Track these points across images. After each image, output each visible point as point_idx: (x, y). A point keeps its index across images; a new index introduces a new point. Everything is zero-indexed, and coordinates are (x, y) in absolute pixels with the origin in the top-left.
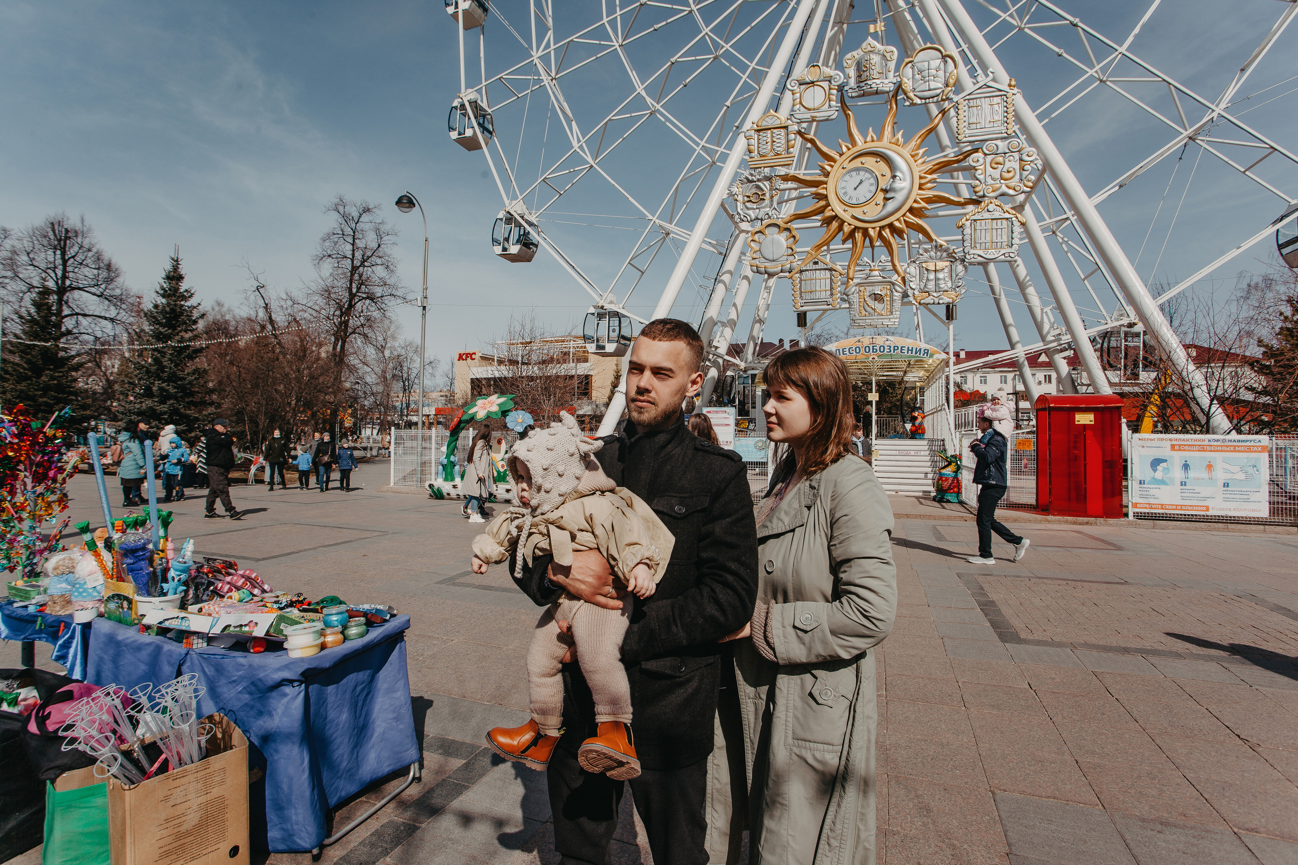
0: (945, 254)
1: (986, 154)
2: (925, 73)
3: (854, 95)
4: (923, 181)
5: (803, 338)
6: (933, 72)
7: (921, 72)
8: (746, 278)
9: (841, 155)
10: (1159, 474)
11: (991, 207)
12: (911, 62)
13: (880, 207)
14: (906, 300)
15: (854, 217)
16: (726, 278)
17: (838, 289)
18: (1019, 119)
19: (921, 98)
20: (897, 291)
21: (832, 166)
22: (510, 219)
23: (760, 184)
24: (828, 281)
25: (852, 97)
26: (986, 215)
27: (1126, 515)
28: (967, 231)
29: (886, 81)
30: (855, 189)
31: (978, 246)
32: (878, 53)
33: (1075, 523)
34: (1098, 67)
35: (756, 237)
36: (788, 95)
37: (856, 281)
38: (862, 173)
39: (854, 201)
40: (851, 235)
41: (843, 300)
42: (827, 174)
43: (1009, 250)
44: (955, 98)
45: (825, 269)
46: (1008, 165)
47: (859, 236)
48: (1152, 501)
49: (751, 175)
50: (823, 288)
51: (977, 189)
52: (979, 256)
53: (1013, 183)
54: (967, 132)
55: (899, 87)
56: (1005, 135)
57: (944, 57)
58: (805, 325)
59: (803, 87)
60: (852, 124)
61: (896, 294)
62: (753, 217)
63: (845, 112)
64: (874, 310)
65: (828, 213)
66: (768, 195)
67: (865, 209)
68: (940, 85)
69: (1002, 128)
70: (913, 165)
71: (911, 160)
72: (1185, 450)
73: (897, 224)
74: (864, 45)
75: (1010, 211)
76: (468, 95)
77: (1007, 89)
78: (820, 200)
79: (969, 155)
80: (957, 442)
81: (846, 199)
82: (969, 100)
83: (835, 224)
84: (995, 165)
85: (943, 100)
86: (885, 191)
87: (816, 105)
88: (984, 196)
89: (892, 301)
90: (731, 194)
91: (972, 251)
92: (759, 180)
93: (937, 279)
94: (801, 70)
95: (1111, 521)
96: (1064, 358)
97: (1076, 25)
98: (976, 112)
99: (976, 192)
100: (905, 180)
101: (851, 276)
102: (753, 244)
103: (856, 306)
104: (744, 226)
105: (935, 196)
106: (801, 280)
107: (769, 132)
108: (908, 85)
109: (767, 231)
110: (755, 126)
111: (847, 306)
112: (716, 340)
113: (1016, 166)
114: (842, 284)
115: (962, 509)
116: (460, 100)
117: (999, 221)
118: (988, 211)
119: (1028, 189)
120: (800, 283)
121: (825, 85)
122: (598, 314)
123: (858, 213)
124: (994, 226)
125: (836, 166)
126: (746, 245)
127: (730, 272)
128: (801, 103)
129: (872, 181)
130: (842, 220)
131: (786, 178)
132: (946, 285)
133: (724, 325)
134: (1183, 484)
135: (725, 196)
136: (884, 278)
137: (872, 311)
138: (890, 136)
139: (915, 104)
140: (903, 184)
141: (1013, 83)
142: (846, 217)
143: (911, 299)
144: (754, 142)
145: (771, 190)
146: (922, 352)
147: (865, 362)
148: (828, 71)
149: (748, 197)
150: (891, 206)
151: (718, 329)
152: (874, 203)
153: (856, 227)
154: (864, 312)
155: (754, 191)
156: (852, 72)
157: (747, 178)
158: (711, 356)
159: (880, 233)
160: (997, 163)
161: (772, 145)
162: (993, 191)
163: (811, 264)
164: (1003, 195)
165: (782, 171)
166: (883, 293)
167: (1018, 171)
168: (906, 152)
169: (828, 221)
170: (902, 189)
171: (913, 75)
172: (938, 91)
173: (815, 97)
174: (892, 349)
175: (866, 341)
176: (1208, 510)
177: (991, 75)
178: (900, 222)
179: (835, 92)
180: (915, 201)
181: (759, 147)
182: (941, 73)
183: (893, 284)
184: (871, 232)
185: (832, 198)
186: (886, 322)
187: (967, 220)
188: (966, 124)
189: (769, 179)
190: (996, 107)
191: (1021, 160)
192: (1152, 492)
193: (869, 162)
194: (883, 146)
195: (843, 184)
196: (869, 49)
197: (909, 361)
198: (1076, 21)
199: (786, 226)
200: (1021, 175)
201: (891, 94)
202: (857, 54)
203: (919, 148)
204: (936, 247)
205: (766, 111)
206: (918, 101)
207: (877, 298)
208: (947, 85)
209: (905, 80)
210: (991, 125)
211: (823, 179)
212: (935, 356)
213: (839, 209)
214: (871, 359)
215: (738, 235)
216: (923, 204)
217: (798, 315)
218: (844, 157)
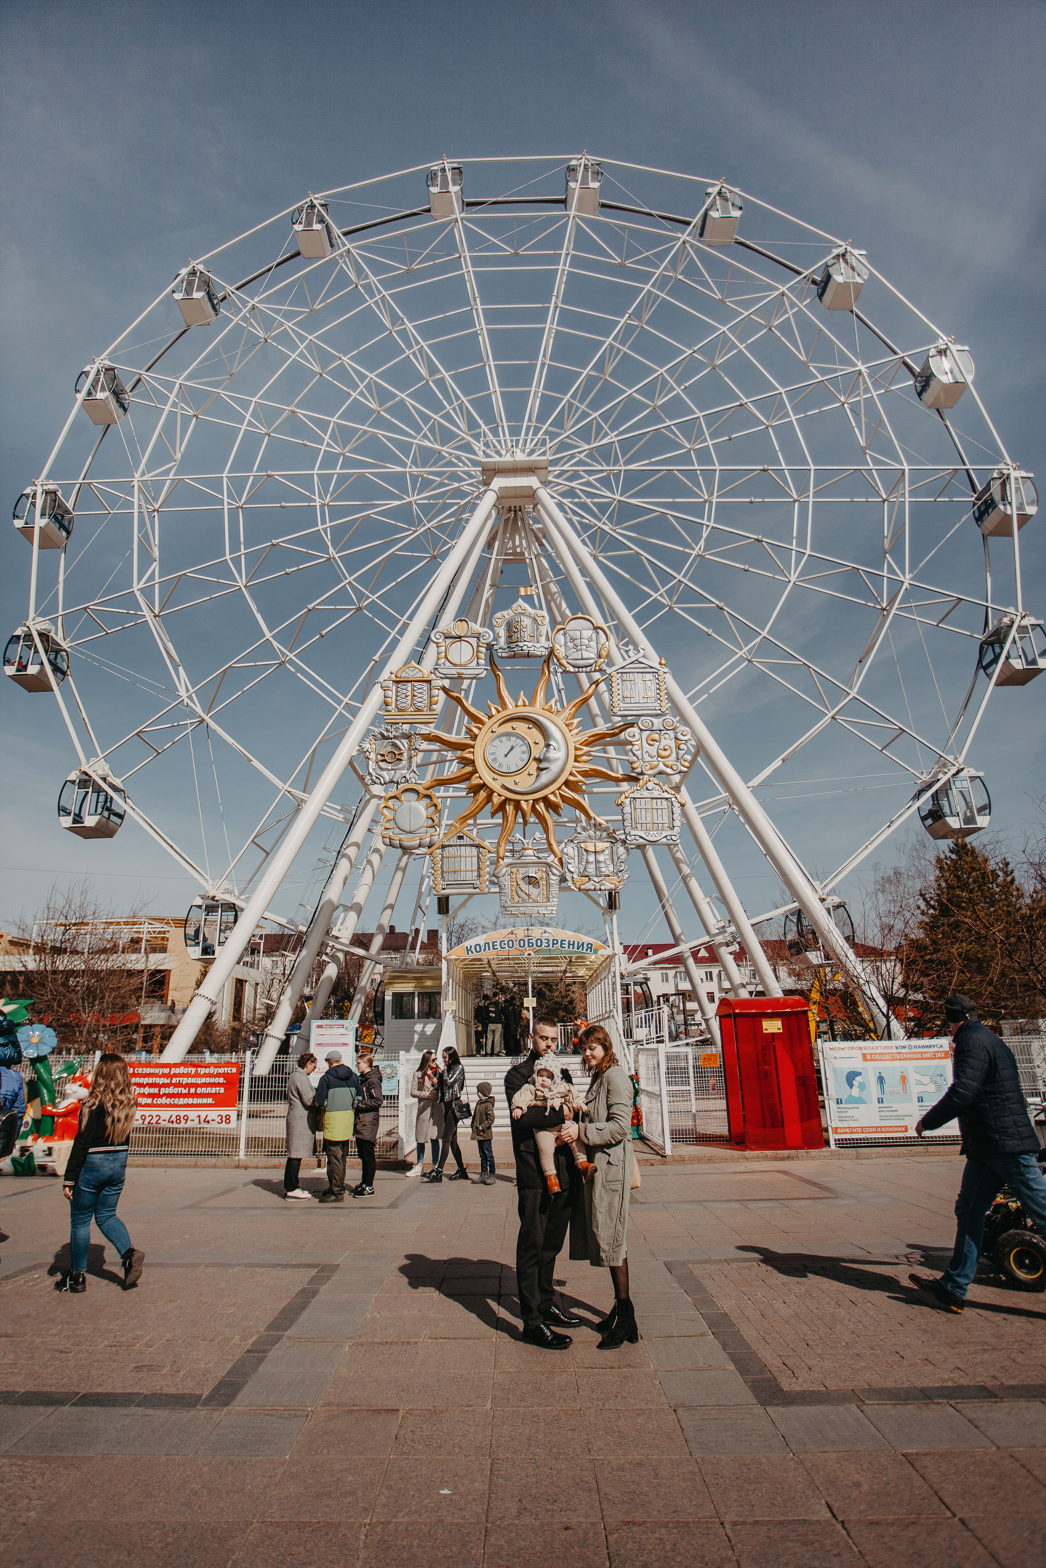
0: (604, 834)
1: (641, 730)
2: (578, 642)
3: (504, 655)
4: (579, 753)
5: (445, 928)
6: (586, 642)
7: (573, 640)
8: (376, 850)
9: (490, 718)
10: (855, 1091)
11: (650, 785)
12: (563, 629)
13: (533, 778)
14: (563, 885)
15: (504, 787)
16: (352, 851)
17: (487, 870)
18: (670, 699)
19: (574, 667)
20: (554, 874)
21: (480, 729)
22: (85, 782)
23: (397, 741)
24: (475, 860)
25: (502, 657)
26: (646, 794)
27: (827, 1143)
28: (627, 809)
29: (538, 645)
30: (506, 756)
31: (639, 826)
32: (529, 616)
33: (776, 1159)
34: (745, 649)
35: (390, 803)
36: (432, 648)
37: (507, 861)
38: (513, 739)
39: (504, 769)
40: (502, 807)
41: (492, 883)
42: (474, 737)
43: (670, 832)
44: (609, 671)
45: (472, 845)
46: (664, 742)
47: (510, 809)
48: (852, 1124)
49: (387, 730)
50: (469, 868)
51: (635, 765)
52: (641, 837)
53: (671, 760)
54: (622, 705)
55: (552, 652)
56: (659, 712)
57: (596, 628)
58: (447, 912)
59: (448, 641)
60: (502, 685)
61: (552, 877)
62: (387, 780)
63: (494, 672)
64: (528, 895)
65: (475, 781)
66: (405, 755)
67: (517, 779)
68: (593, 656)
69: (656, 704)
70: (568, 735)
71: (566, 729)
72: (876, 1060)
73: (552, 797)
74: (515, 606)
75: (669, 790)
76: (36, 624)
77: (658, 667)
78: (466, 765)
79: (624, 730)
80: (631, 1060)
81: (496, 766)
82: (622, 673)
83: (483, 794)
84: (651, 741)
85: (596, 671)
86: (539, 760)
87: (463, 662)
88: (642, 773)
89: (548, 885)
90: (362, 751)
91: (633, 832)
92: (395, 737)
93: (597, 862)
94: (447, 622)
95: (814, 1152)
96: (731, 953)
97: (721, 609)
98: (629, 687)
99: (633, 769)
100: (559, 750)
101: (501, 855)
102: (385, 811)
103: (508, 890)
104: (377, 790)
105: (592, 770)
106: (443, 857)
107: (409, 684)
108: (560, 651)
109: (403, 797)
110: (393, 677)
111: (497, 890)
112: (337, 928)
113: (672, 744)
114: (491, 864)
115: (646, 1149)
116: (26, 629)
117: (659, 801)
118: (647, 789)
119: (686, 769)
120: (442, 860)
121: (474, 641)
122: (207, 907)
123: (509, 782)
124: (655, 806)
125: (485, 729)
126: (378, 812)
127: (356, 844)
128: (446, 657)
129: (524, 748)
130: (491, 789)
131: (428, 738)
132: (606, 869)
133: (347, 909)
134: (881, 1101)
135: (355, 753)
136: (539, 858)
137: (526, 897)
138: (543, 702)
139: (568, 672)
140: (557, 754)
141: (663, 662)
142: (496, 786)
143: (570, 883)
144: (392, 694)
145: (409, 749)
146: (585, 947)
147: (518, 959)
148: (476, 627)
149: (383, 755)
150: (545, 777)
151: (340, 914)
152: (526, 773)
153: (507, 799)
154: (517, 898)
155: (389, 749)
156: (502, 632)
157: (382, 734)
158: (328, 950)
159: (533, 807)
160: (653, 740)
161: (412, 699)
162: (651, 769)
163: (455, 838)
164: (661, 773)
165: (425, 730)
166: (538, 876)
167: (674, 750)
168: (560, 720)
169: (475, 790)
170: (557, 760)
171: (566, 643)
172: (592, 661)
173: (462, 653)
174: (551, 943)
175: (520, 933)
176: (906, 1131)
177: (642, 651)
178: (555, 796)
179: (484, 650)
180: (571, 774)
181: (397, 700)
182: (593, 644)
183: (549, 866)
184: (524, 805)
185: (480, 764)
186: (543, 911)
187: (626, 798)
188: (620, 697)
189: (408, 737)
190: (649, 683)
191: (676, 738)
192: (851, 1113)
193: (521, 727)
194: (536, 711)
195: (493, 750)
196: (520, 610)
197: (571, 958)
198: (721, 605)
199: (426, 792)
200: (677, 754)
201: (543, 659)
202: (507, 614)
203: (573, 717)
204: (595, 825)
205: (407, 662)
206: (572, 669)
207: (532, 881)
208: (600, 657)
209: (557, 646)
210: (646, 700)
211: (470, 742)
212: (600, 952)
213: (487, 777)
214: (526, 955)
215: (369, 800)
216: (580, 778)
217: (439, 899)
218: (493, 720)
